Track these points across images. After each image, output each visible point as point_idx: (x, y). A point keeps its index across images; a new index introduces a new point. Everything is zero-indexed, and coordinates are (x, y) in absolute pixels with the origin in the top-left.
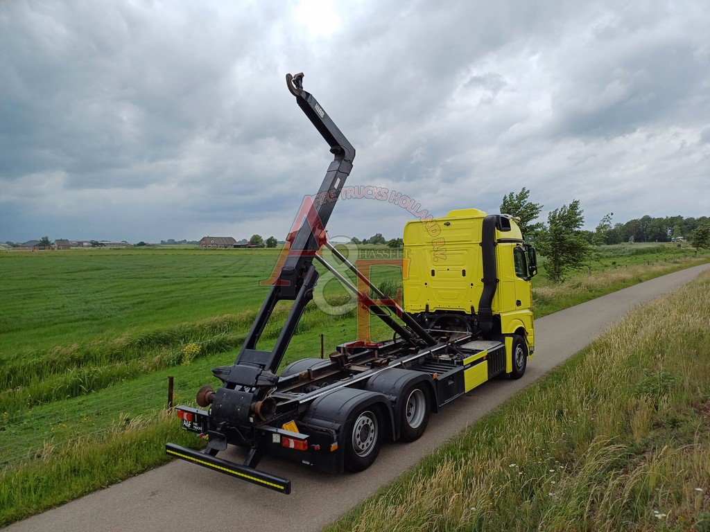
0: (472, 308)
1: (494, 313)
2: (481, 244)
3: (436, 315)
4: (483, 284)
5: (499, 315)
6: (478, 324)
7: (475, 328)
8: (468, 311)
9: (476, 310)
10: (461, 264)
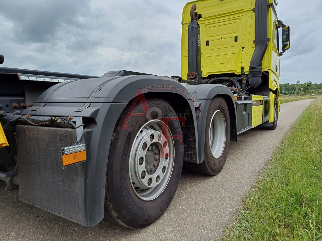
0: (242, 68)
1: (263, 70)
2: (254, 10)
3: (209, 79)
4: (254, 45)
5: (267, 72)
6: (248, 82)
7: (244, 85)
8: (238, 72)
9: (247, 70)
10: (233, 31)
